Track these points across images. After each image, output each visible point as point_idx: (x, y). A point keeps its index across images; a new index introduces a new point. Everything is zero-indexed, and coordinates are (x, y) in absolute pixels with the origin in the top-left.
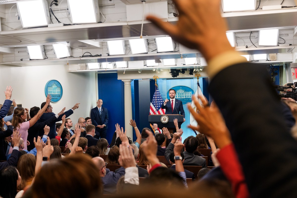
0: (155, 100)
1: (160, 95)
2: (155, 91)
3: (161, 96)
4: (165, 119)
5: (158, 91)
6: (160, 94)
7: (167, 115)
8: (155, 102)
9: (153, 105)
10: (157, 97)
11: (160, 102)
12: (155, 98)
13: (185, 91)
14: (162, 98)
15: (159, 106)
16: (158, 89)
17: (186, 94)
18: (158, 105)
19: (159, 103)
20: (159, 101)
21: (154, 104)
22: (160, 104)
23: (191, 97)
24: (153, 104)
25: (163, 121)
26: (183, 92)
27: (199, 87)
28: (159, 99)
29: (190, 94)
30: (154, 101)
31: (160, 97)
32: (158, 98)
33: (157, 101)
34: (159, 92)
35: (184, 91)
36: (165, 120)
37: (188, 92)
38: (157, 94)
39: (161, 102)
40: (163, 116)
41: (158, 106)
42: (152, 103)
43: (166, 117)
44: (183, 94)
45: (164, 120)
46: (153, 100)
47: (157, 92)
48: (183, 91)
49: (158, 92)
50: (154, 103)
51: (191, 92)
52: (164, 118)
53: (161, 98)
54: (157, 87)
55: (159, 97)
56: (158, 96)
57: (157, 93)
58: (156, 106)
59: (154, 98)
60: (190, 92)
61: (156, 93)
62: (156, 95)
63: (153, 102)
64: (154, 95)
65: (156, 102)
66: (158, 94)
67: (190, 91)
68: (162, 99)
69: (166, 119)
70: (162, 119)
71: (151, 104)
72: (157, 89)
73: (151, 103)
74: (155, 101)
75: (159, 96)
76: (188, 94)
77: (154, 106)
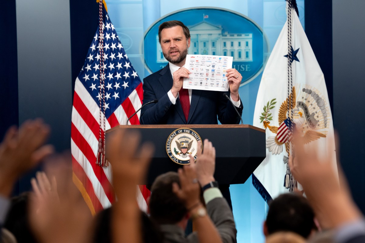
0: (97, 67)
1: (120, 46)
2: (95, 29)
3: (122, 51)
4: (185, 145)
5: (108, 26)
6: (117, 41)
7: (196, 130)
8: (95, 77)
9: (89, 90)
10: (105, 57)
11: (118, 76)
12: (98, 57)
13: (223, 31)
14: (128, 61)
15: (116, 95)
16: (109, 21)
17: (228, 44)
18: (112, 92)
19: (114, 81)
20: (115, 71)
21: (93, 87)
22: (117, 86)
23: (250, 59)
24: (87, 85)
25: (177, 153)
26: (214, 37)
27: (294, 12)
28: (115, 62)
29: (243, 44)
30: (91, 73)
31: (120, 56)
32: (108, 61)
33: (107, 71)
34: (114, 32)
35: (220, 32)
36: (184, 151)
37: (236, 36)
38: (105, 41)
39: (123, 79)
40: (177, 133)
41: (112, 94)
42: (83, 81)
43: (193, 138)
44: (213, 44)
45: (180, 148)
46: (88, 68)
47: (105, 31)
48: (216, 33)
49: (110, 31)
50: (91, 81)
51: (251, 36)
52: (184, 140)
53: (124, 60)
54: (105, 12)
55: (113, 56)
56: (110, 51)
57: (108, 36)
58: (99, 96)
59: (91, 58)
60: (243, 36)
61: (102, 37)
62: (100, 47)
63: (87, 77)
64: (93, 47)
65: (103, 76)
66: (110, 41)
67: (246, 31)
68: (127, 65)
69: (190, 145)
70: (173, 146)
71: (79, 88)
72: (105, 21)
73: (78, 82)
74: (98, 73)
75: (117, 51)
76: (236, 44)
77: (93, 94)
